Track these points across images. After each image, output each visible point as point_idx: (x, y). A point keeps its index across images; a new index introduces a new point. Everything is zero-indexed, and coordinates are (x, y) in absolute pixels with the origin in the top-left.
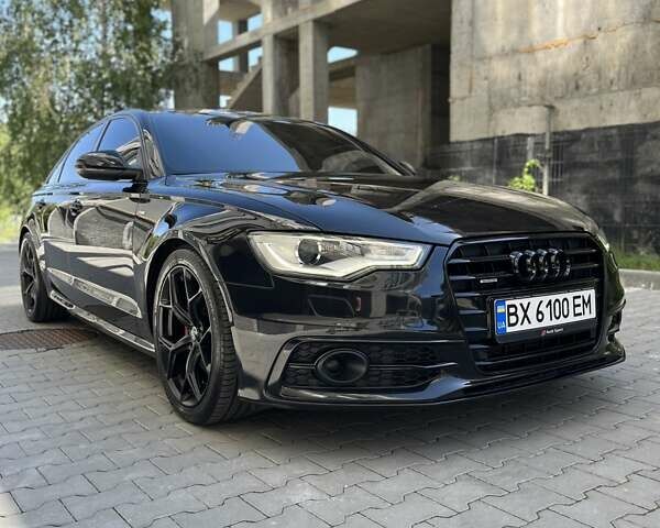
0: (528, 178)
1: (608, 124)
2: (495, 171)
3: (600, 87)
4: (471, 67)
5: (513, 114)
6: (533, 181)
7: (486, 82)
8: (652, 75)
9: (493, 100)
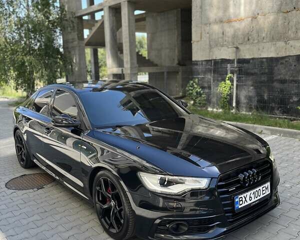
0: (228, 82)
1: (262, 57)
2: (212, 75)
3: (258, 40)
4: (201, 27)
5: (221, 50)
6: (230, 84)
7: (208, 35)
8: (281, 36)
9: (211, 43)
